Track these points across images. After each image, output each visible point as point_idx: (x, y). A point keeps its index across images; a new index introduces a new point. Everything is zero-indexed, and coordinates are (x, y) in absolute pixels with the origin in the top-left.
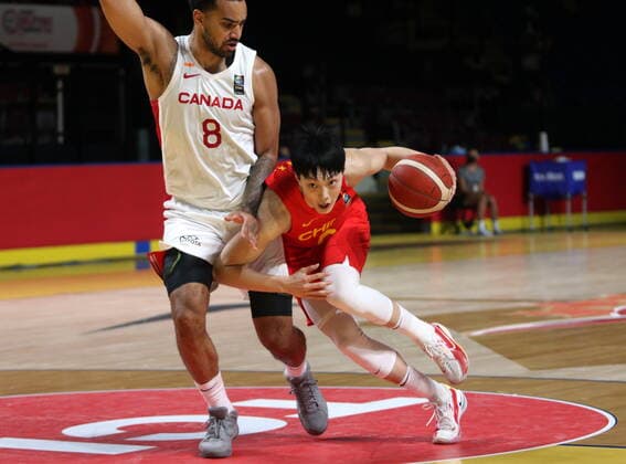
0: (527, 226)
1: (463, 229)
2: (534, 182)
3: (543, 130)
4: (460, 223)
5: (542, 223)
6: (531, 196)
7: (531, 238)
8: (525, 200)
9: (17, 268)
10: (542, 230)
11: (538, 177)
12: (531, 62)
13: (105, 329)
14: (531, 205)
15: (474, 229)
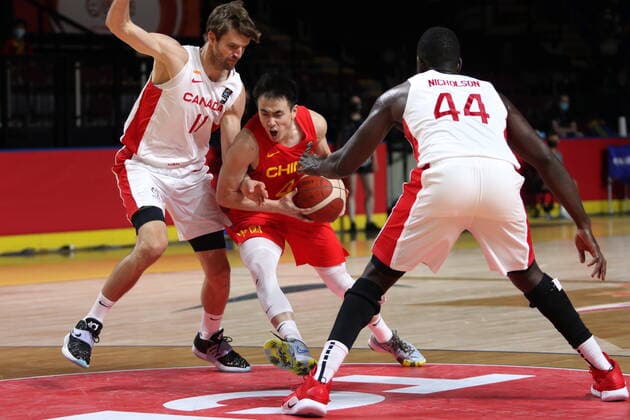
0: (606, 210)
1: (542, 212)
2: (613, 165)
3: (622, 115)
4: (539, 206)
5: (620, 207)
6: (610, 180)
7: (610, 222)
8: (604, 184)
9: (101, 248)
10: (621, 214)
11: (616, 161)
12: (610, 47)
13: (185, 310)
14: (610, 188)
15: (554, 213)
